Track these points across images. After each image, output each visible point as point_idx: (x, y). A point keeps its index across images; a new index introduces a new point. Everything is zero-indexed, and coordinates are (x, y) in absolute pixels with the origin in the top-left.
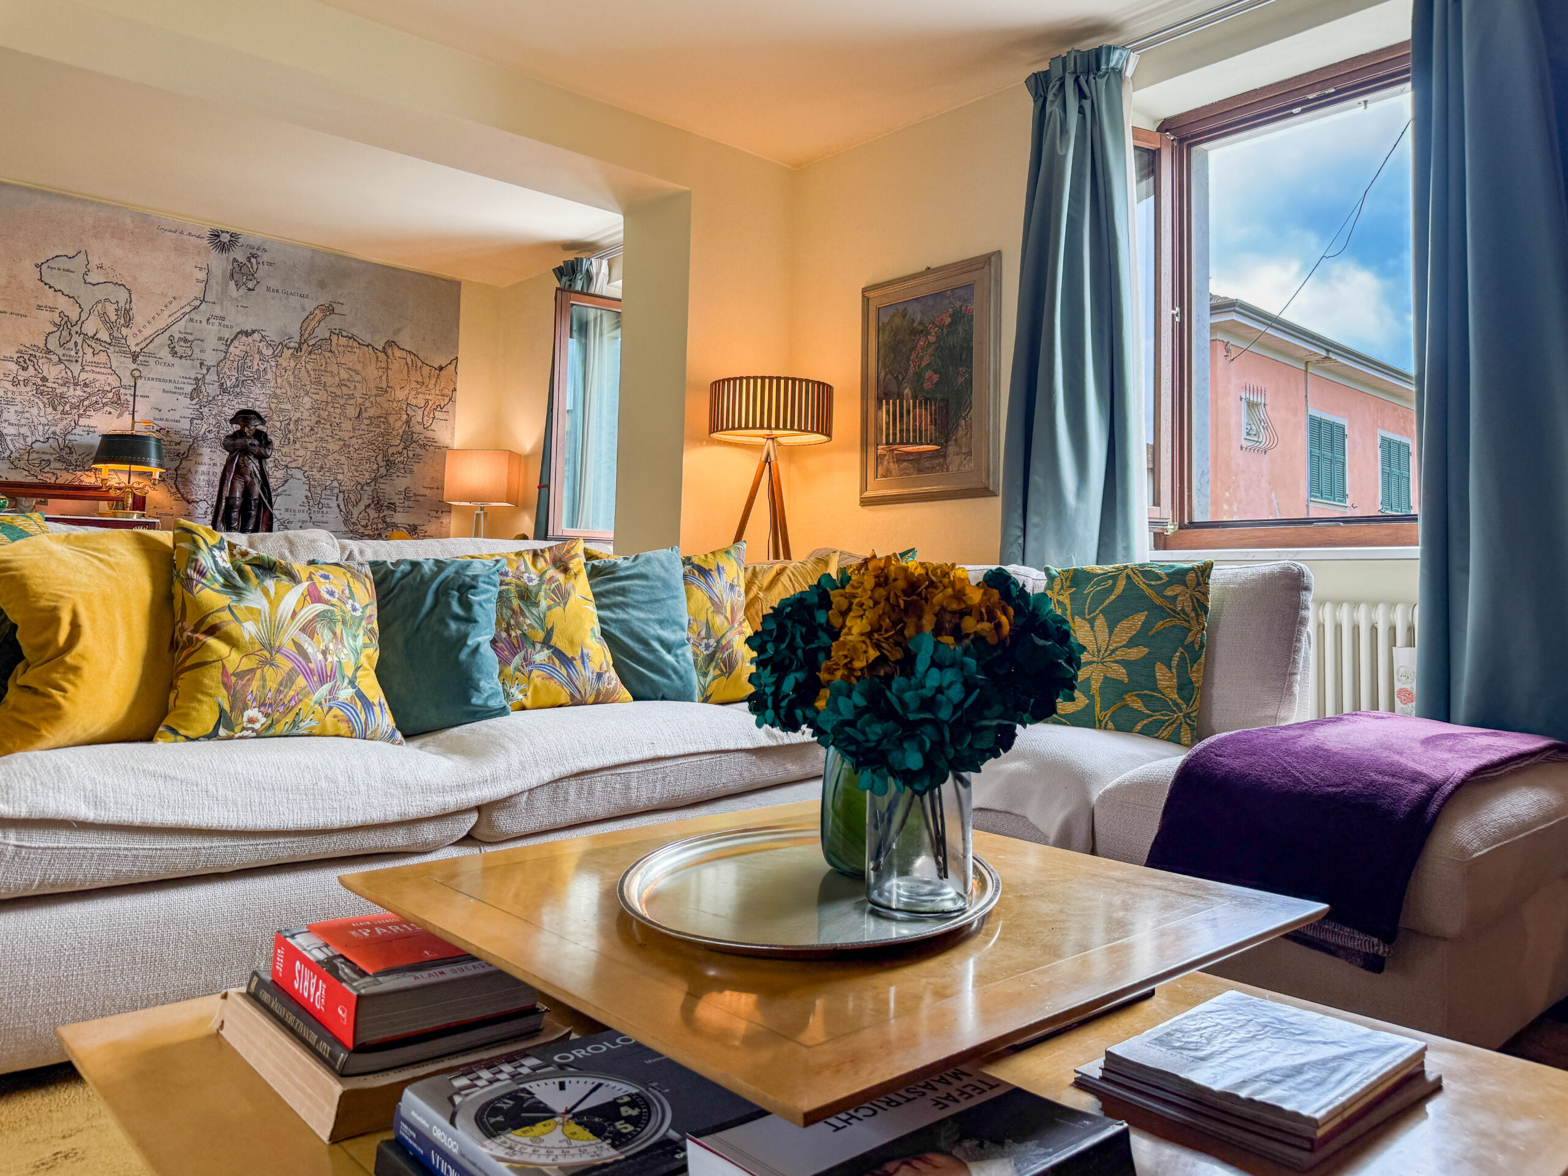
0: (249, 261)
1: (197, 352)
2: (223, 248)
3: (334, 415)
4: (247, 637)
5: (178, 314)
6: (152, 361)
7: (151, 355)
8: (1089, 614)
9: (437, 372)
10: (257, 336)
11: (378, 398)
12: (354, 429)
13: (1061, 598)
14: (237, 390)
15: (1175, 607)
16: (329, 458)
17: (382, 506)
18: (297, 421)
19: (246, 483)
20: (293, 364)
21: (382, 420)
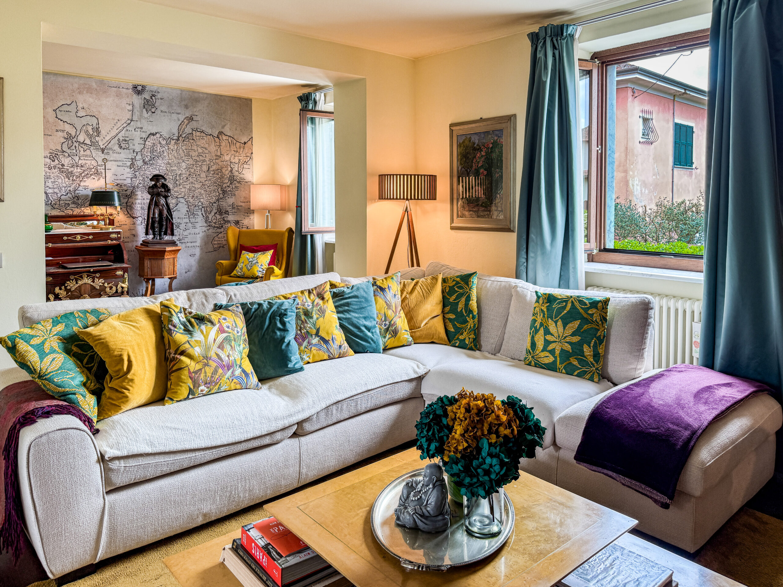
0: (152, 98)
1: (131, 146)
2: (139, 93)
3: (197, 170)
4: (197, 354)
5: (121, 128)
6: (111, 152)
7: (111, 149)
8: (555, 319)
9: (243, 145)
10: (158, 135)
11: (216, 161)
12: (206, 176)
13: (543, 308)
14: (151, 162)
15: (593, 318)
16: (196, 191)
17: (222, 213)
18: (180, 175)
19: (160, 209)
20: (176, 147)
21: (219, 171)
